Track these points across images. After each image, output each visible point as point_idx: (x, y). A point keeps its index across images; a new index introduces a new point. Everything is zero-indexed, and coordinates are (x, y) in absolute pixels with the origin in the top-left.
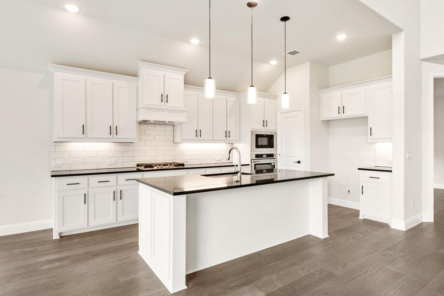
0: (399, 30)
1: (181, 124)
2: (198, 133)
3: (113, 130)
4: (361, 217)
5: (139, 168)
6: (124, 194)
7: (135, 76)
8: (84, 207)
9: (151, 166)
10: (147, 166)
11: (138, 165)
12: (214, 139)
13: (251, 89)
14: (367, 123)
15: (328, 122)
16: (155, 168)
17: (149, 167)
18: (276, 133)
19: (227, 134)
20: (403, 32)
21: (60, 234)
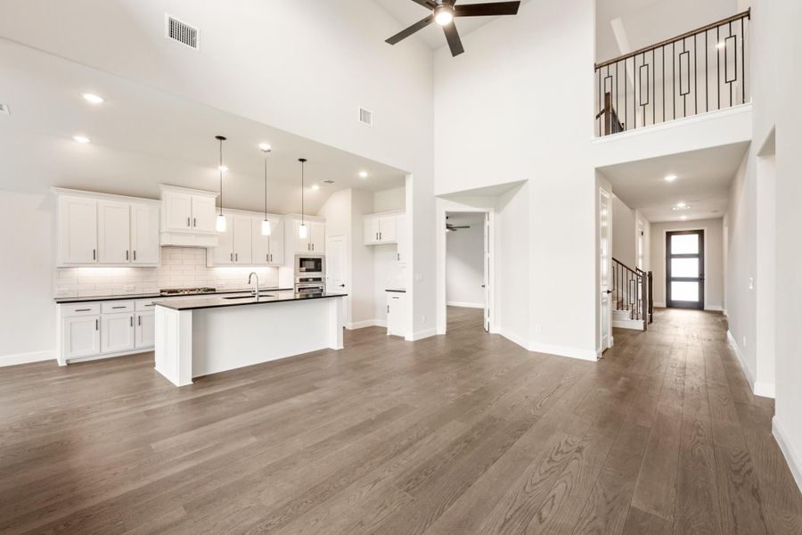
0: (409, 173)
1: (213, 248)
2: (234, 258)
3: (131, 256)
4: (388, 334)
5: (163, 293)
6: (143, 320)
7: (158, 199)
8: (96, 333)
9: (176, 292)
10: (170, 292)
11: (162, 291)
12: (254, 262)
13: (264, 223)
14: (396, 249)
15: (372, 247)
16: (181, 293)
17: (173, 293)
18: (324, 256)
19: (269, 258)
20: (412, 176)
21: (67, 361)
